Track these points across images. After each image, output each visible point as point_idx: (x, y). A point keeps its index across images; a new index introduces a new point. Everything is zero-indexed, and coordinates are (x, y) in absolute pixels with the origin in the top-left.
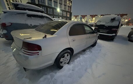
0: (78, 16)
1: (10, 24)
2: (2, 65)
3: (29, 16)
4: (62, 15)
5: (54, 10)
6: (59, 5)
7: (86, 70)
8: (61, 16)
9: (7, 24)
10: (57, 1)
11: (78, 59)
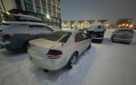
0: (67, 22)
1: (14, 35)
2: (15, 74)
3: (31, 26)
4: (52, 21)
5: (44, 17)
6: (48, 12)
7: (89, 67)
8: (50, 23)
9: (11, 35)
10: (46, 9)
11: (81, 60)
